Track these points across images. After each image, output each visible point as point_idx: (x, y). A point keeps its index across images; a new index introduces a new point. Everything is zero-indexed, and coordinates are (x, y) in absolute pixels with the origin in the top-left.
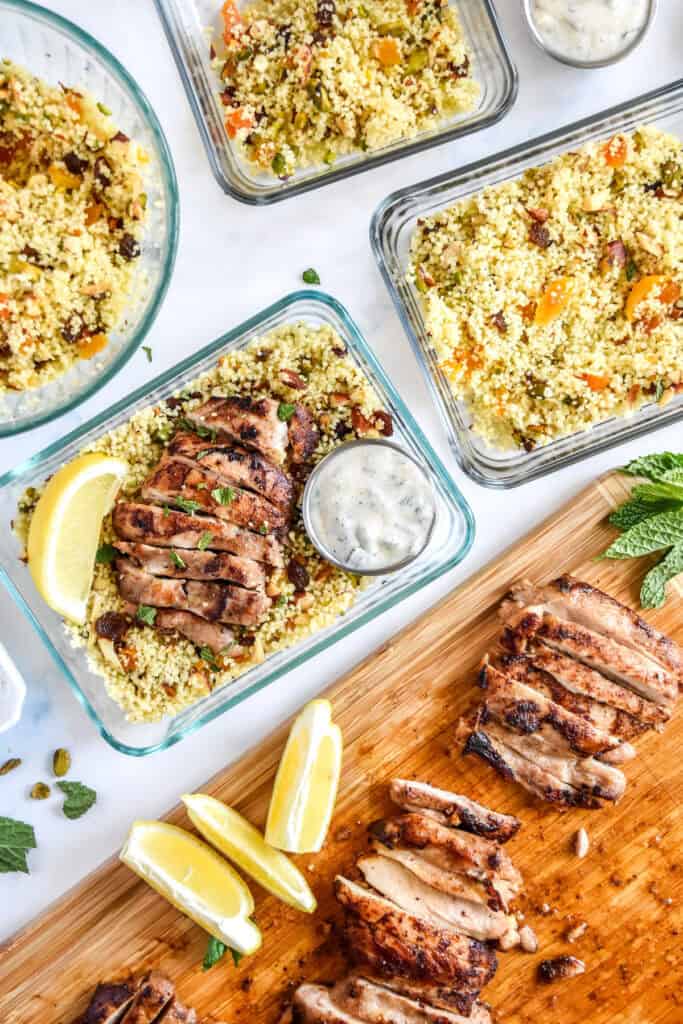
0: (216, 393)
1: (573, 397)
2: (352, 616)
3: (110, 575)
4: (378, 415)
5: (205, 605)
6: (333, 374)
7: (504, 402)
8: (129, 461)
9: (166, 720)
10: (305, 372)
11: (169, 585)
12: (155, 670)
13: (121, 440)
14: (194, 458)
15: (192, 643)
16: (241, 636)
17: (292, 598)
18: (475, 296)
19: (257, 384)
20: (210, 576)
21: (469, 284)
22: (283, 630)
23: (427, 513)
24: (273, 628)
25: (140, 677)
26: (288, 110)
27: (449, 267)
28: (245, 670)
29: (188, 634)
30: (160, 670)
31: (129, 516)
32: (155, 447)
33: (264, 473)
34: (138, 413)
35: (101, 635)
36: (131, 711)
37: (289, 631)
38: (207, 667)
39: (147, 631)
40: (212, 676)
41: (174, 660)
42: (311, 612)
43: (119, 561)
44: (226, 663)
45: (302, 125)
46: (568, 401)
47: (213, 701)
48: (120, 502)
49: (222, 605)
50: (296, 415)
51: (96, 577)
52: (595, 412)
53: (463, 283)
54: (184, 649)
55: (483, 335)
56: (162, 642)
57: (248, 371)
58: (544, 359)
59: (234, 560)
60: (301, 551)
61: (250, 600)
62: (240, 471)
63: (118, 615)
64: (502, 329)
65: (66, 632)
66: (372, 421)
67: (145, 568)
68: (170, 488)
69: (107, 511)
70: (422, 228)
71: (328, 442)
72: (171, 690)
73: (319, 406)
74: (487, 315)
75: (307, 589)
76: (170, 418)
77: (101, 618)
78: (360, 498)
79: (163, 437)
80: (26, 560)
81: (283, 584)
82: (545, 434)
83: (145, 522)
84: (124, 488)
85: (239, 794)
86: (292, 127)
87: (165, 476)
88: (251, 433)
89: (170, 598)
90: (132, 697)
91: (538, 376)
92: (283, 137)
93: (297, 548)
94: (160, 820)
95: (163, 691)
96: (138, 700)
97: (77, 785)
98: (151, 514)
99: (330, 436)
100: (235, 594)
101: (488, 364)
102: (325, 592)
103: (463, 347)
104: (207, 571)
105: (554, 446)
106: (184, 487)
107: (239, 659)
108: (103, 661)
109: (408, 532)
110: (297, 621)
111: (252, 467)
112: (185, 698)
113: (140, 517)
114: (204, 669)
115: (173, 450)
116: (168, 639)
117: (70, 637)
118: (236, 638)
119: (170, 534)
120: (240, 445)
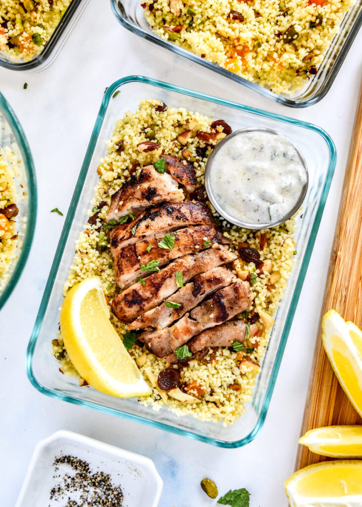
0: (112, 192)
1: (313, 19)
2: (302, 250)
3: (143, 352)
4: (214, 126)
5: (212, 316)
6: (168, 123)
7: (277, 59)
8: (97, 274)
9: (249, 407)
10: (152, 137)
11: (181, 324)
12: (216, 383)
13: (81, 265)
14: (131, 236)
15: (224, 348)
16: (248, 319)
17: (258, 271)
18: (210, 13)
19: (131, 167)
20: (201, 297)
21: (200, 10)
22: (269, 294)
23: (291, 152)
24: (262, 298)
25: (211, 395)
26: (17, 6)
27: (181, 11)
28: (268, 336)
29: (217, 344)
30: (219, 380)
31: (123, 304)
32: (104, 255)
33: (179, 211)
34: (77, 242)
35: (168, 389)
36: (223, 419)
37: (273, 291)
38: (245, 354)
39: (191, 363)
40: (252, 357)
41: (222, 367)
42: (275, 269)
43: (140, 338)
44: (254, 342)
45: (32, 7)
46: (312, 25)
47: (266, 372)
48: (111, 302)
49: (222, 307)
50: (168, 164)
51: (135, 359)
52: (333, 16)
53: (196, 12)
54: (222, 355)
55: (233, 30)
56: (206, 363)
57: (119, 164)
58: (278, 18)
59: (205, 275)
60: (239, 240)
61: (236, 290)
62: (164, 221)
63: (167, 369)
64: (239, 18)
65: (146, 405)
66: (214, 131)
67: (159, 327)
68: (133, 265)
69: (108, 314)
70: (147, 8)
71: (200, 166)
72: (235, 386)
73: (176, 150)
74: (225, 17)
75: (261, 259)
76: (98, 230)
77: (159, 380)
78: (247, 176)
79: (104, 244)
80: (85, 383)
81: (245, 267)
82: (316, 55)
83: (135, 299)
84: (107, 293)
85: (328, 414)
86: (28, 15)
87: (124, 262)
88: (151, 193)
89: (188, 331)
90: (217, 411)
91: (283, 29)
92: (27, 25)
93: (235, 240)
94: (296, 470)
95: (231, 391)
96: (222, 408)
97: (230, 494)
98: (135, 291)
99: (197, 161)
100: (223, 293)
101: (250, 45)
102: (273, 251)
103: (228, 48)
104: (195, 296)
105: (326, 59)
106: (139, 258)
107: (259, 333)
108: (182, 404)
109: (290, 172)
110: (273, 281)
111: (169, 213)
112: (248, 384)
113: (130, 298)
114: (244, 357)
115: (115, 243)
116: (208, 358)
117: (150, 406)
118: (247, 323)
119: (155, 293)
120: (151, 207)
